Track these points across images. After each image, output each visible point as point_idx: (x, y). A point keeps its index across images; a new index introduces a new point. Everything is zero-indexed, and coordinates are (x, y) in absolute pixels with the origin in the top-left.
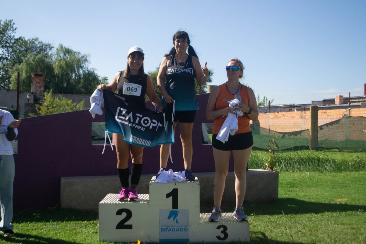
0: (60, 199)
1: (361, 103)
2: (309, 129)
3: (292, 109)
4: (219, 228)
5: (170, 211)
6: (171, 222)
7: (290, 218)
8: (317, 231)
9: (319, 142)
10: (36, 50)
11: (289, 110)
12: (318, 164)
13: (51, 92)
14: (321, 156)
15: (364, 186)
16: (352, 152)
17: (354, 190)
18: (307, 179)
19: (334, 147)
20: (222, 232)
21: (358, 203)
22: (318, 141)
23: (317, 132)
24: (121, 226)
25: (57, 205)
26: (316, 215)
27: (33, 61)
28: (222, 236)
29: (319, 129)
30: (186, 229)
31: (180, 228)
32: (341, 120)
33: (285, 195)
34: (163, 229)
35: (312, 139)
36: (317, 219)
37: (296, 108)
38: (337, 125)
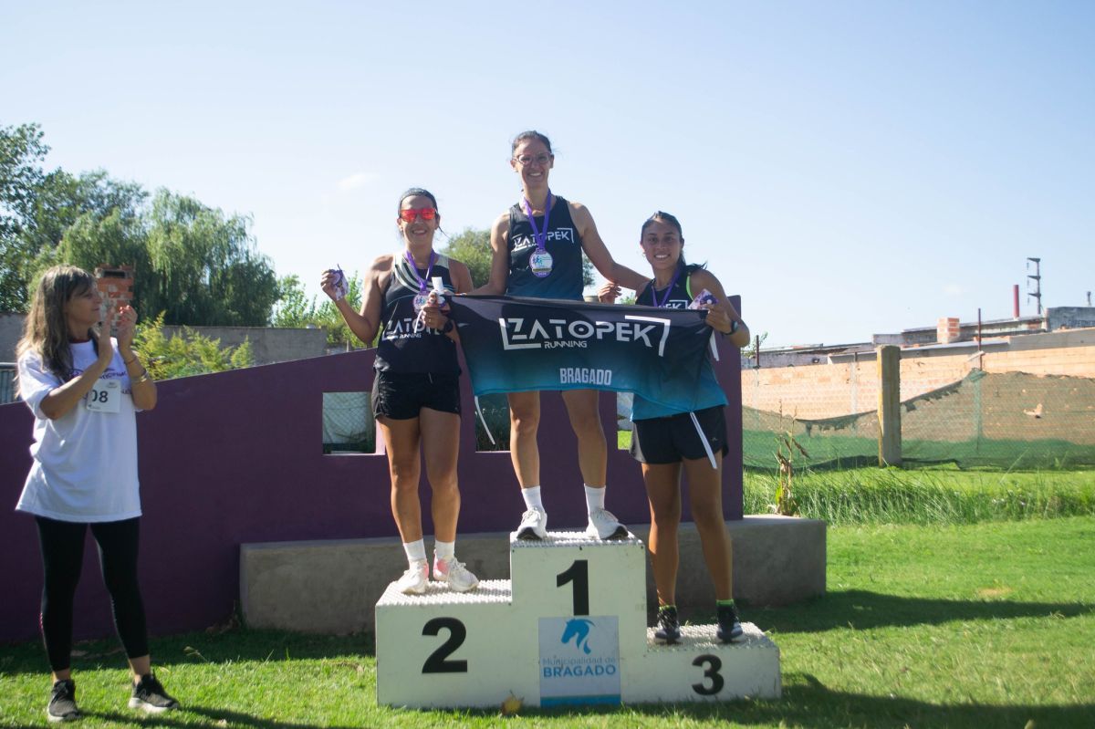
0: (239, 605)
1: (1008, 337)
2: (876, 411)
3: (821, 356)
4: (698, 662)
5: (568, 620)
6: (572, 650)
7: (870, 640)
8: (951, 667)
9: (904, 446)
10: (99, 206)
11: (810, 359)
12: (909, 504)
13: (160, 319)
14: (915, 484)
15: (1044, 557)
16: (996, 471)
17: (1022, 567)
18: (890, 541)
19: (946, 459)
20: (707, 674)
21: (1040, 599)
22: (900, 443)
23: (899, 418)
24: (436, 664)
25: (231, 621)
26: (938, 631)
27: (92, 234)
28: (708, 683)
29: (903, 409)
30: (612, 670)
31: (596, 667)
32: (963, 384)
33: (841, 583)
34: (550, 669)
35: (884, 439)
36: (943, 641)
37: (830, 355)
38: (952, 398)
